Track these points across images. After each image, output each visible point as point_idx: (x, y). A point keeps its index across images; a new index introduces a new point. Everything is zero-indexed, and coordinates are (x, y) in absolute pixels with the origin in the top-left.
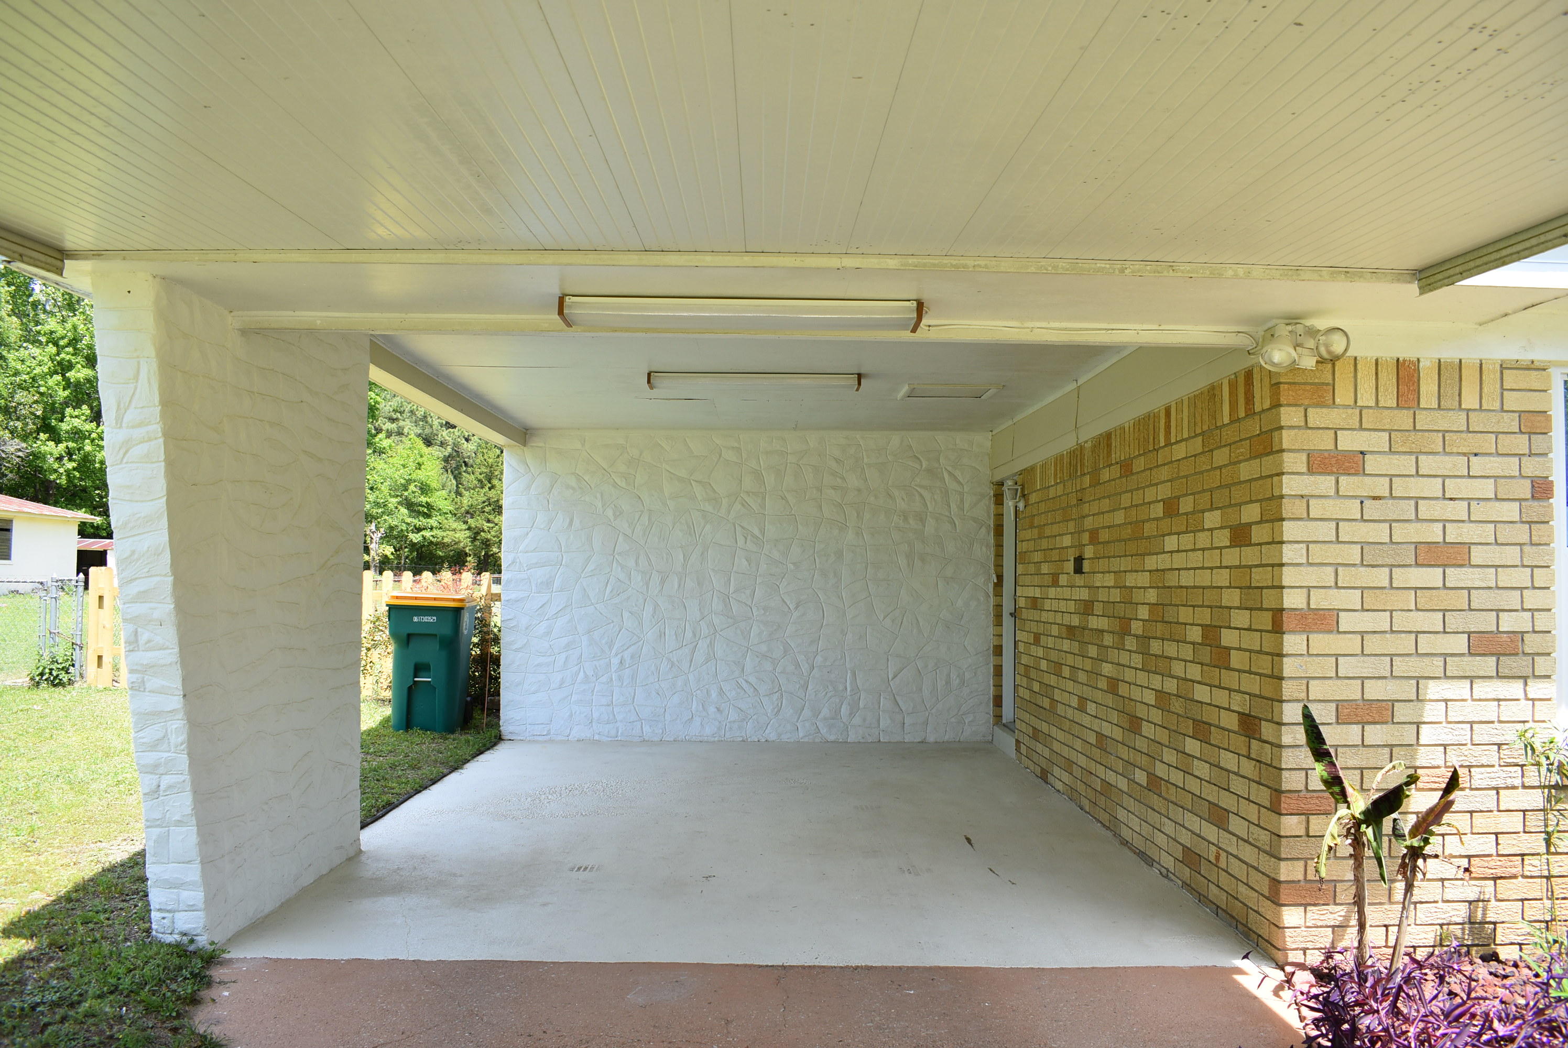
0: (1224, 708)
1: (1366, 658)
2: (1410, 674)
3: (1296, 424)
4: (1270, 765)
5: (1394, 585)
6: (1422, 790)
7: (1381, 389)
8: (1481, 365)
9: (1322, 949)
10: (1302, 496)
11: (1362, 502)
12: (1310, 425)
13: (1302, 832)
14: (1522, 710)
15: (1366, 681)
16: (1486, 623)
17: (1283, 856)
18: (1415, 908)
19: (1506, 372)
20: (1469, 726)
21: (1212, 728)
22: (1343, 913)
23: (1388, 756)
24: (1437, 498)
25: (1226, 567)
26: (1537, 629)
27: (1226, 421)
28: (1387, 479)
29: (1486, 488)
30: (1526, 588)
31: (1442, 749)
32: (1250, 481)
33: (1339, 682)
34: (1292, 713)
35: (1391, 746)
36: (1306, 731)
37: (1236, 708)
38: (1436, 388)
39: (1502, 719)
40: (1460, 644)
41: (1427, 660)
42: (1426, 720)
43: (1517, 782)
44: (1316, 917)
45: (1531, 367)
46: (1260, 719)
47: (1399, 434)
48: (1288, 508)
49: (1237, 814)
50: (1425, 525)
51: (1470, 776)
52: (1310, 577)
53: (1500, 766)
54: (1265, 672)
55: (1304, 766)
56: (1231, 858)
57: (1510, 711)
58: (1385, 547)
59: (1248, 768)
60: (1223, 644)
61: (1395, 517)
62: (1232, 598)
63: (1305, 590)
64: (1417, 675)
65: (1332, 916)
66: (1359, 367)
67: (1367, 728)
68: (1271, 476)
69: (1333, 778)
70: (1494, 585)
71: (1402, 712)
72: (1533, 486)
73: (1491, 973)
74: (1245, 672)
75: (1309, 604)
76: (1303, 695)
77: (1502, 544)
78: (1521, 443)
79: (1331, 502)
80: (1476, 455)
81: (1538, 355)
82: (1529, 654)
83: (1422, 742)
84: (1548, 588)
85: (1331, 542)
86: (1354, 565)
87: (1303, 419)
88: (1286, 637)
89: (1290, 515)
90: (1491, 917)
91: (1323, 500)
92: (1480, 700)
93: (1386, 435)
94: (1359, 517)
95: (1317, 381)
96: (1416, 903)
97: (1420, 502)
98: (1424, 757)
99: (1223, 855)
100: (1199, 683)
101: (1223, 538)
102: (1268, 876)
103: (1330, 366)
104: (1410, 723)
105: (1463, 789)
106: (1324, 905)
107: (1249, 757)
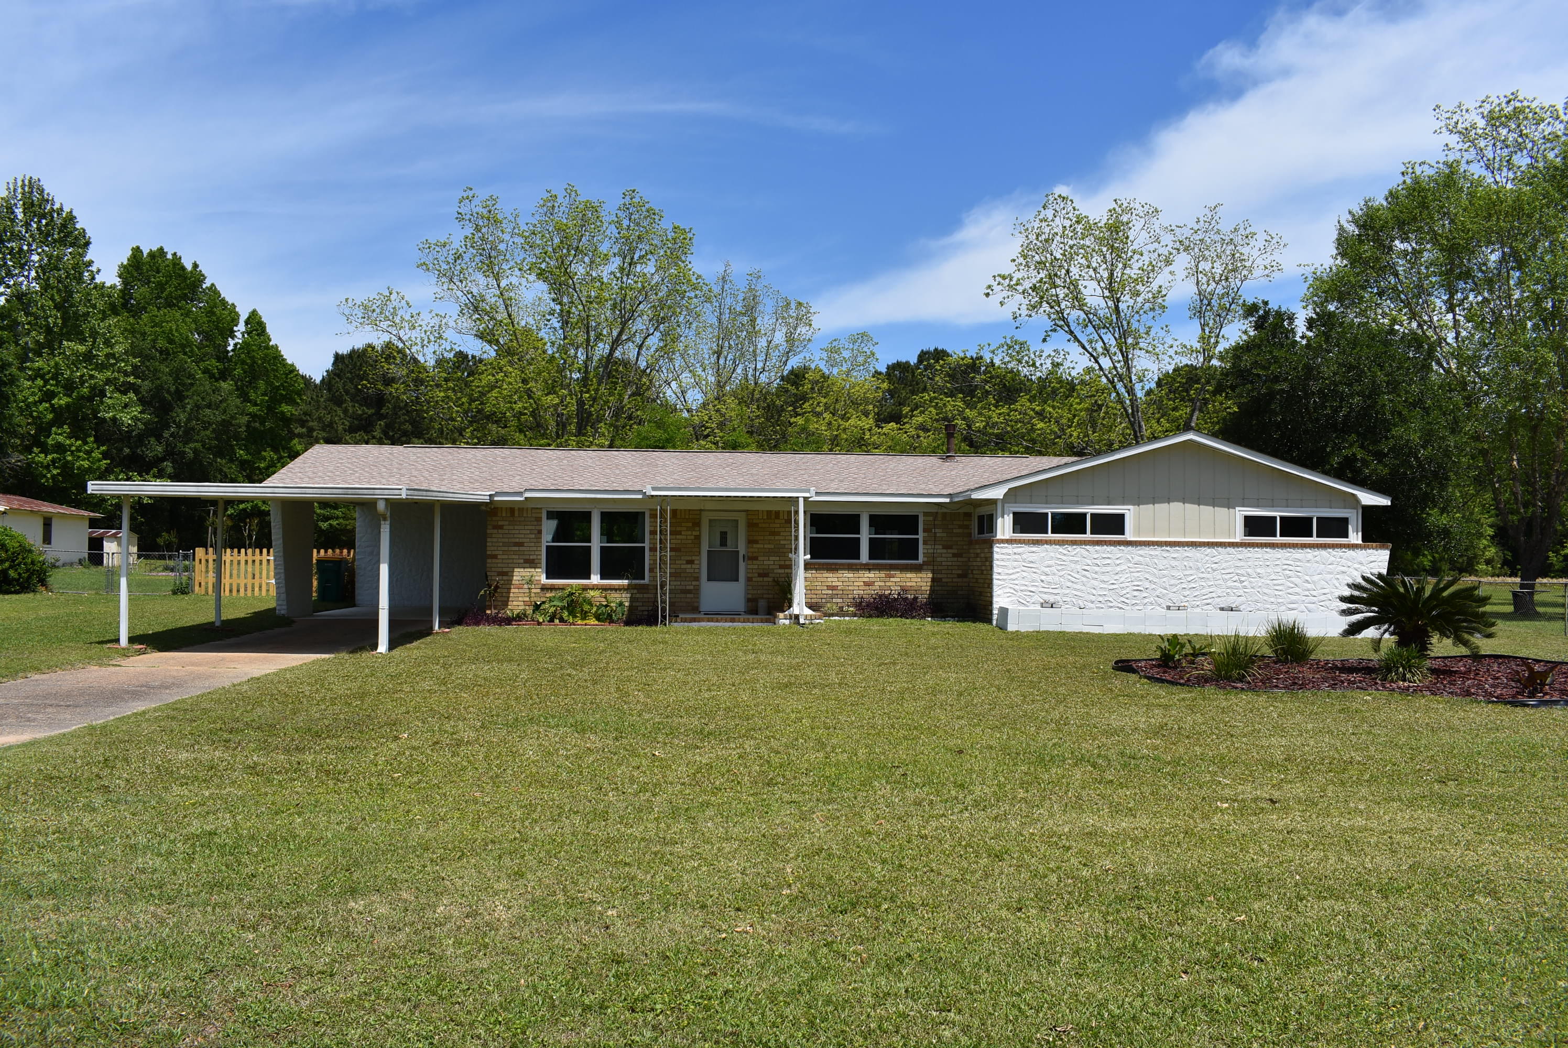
1: (503, 564)
2: (511, 566)
5: (509, 550)
7: (507, 513)
10: (492, 533)
11: (503, 534)
12: (492, 520)
14: (536, 574)
15: (503, 568)
16: (529, 557)
20: (523, 576)
24: (518, 533)
26: (539, 558)
30: (538, 550)
31: (517, 581)
35: (507, 580)
38: (518, 513)
39: (532, 575)
40: (522, 561)
41: (515, 564)
42: (514, 575)
47: (511, 521)
48: (488, 535)
50: (516, 538)
52: (492, 548)
58: (507, 543)
61: (509, 537)
67: (504, 577)
70: (531, 550)
71: (509, 574)
75: (492, 553)
80: (526, 525)
82: (537, 564)
84: (542, 550)
85: (497, 542)
86: (501, 546)
88: (488, 560)
91: (495, 534)
92: (527, 572)
93: (508, 522)
94: (502, 537)
97: (515, 534)
98: (514, 582)
104: (511, 576)
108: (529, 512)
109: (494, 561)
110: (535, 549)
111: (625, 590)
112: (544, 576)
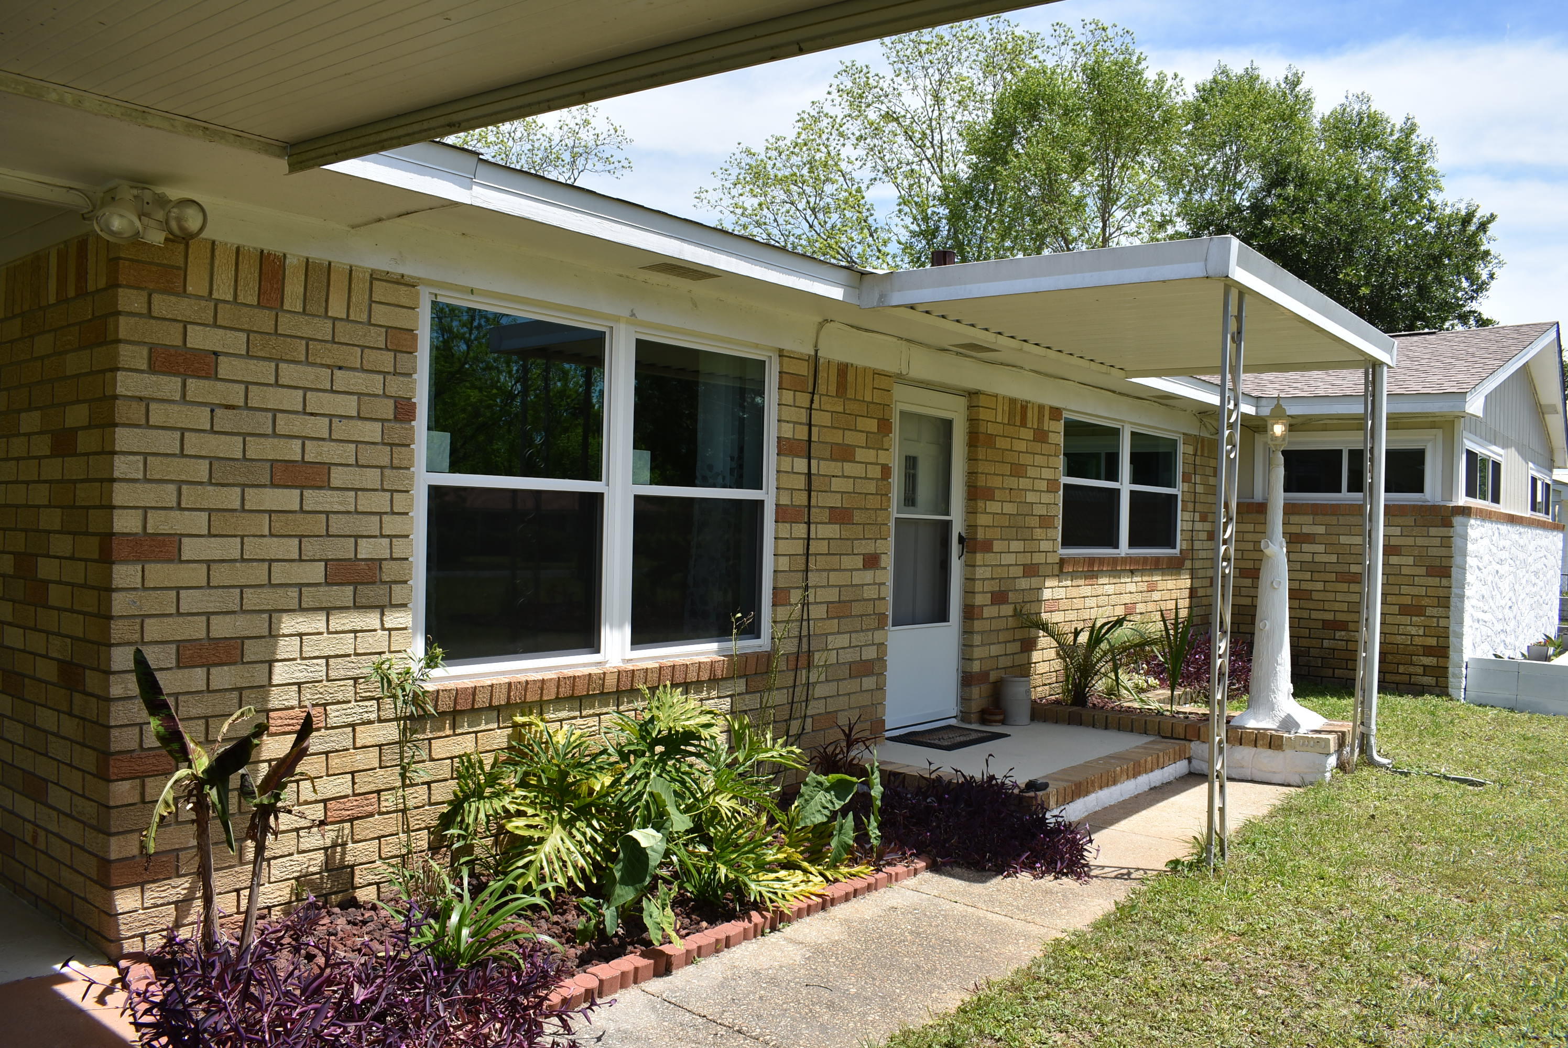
0: (40, 655)
1: (213, 591)
2: (262, 607)
3: (137, 311)
4: (96, 723)
5: (247, 507)
6: (276, 734)
7: (241, 283)
8: (351, 271)
9: (163, 930)
10: (141, 399)
11: (212, 411)
12: (155, 314)
13: (136, 799)
14: (379, 641)
15: (212, 617)
16: (343, 549)
17: (113, 830)
18: (269, 865)
19: (376, 283)
20: (324, 661)
21: (27, 680)
22: (187, 885)
23: (236, 701)
24: (296, 413)
25: (45, 482)
26: (395, 556)
27: (52, 300)
28: (243, 387)
29: (349, 406)
30: (386, 513)
31: (295, 688)
32: (78, 376)
33: (181, 619)
34: (122, 658)
35: (240, 690)
36: (139, 681)
37: (55, 655)
38: (302, 289)
39: (359, 651)
40: (316, 572)
41: (280, 591)
42: (279, 657)
43: (373, 716)
44: (156, 895)
45: (401, 281)
46: (84, 668)
47: (258, 336)
48: (122, 411)
49: (57, 784)
50: (283, 441)
51: (326, 715)
52: (147, 495)
53: (356, 701)
54: (90, 610)
55: (138, 721)
56: (52, 839)
57: (366, 643)
58: (238, 465)
59: (69, 727)
60: (40, 576)
61: (249, 430)
62: (51, 519)
63: (140, 512)
64: (270, 607)
65: (174, 891)
66: (217, 253)
67: (213, 670)
68: (103, 372)
69: (171, 734)
70: (353, 509)
71: (252, 651)
72: (396, 407)
73: (349, 922)
74: (66, 610)
75: (145, 527)
76: (137, 637)
77: (363, 466)
78: (386, 360)
79: (176, 408)
80: (340, 368)
81: (409, 270)
82: (386, 582)
83: (275, 682)
84: (407, 514)
85: (174, 455)
86: (201, 483)
87: (146, 306)
88: (116, 568)
89: (124, 420)
90: (349, 859)
91: (167, 406)
92: (337, 632)
93: (243, 336)
94: (208, 428)
95: (165, 262)
96: (269, 860)
97: (279, 415)
98: (277, 699)
99: (42, 834)
100: (10, 624)
101: (42, 445)
102: (96, 856)
103: (182, 246)
104: (262, 662)
105: (318, 729)
106: (165, 879)
107: (70, 714)
108: (361, 289)
109: (158, 573)
110: (380, 502)
111: (714, 681)
112: (418, 647)
